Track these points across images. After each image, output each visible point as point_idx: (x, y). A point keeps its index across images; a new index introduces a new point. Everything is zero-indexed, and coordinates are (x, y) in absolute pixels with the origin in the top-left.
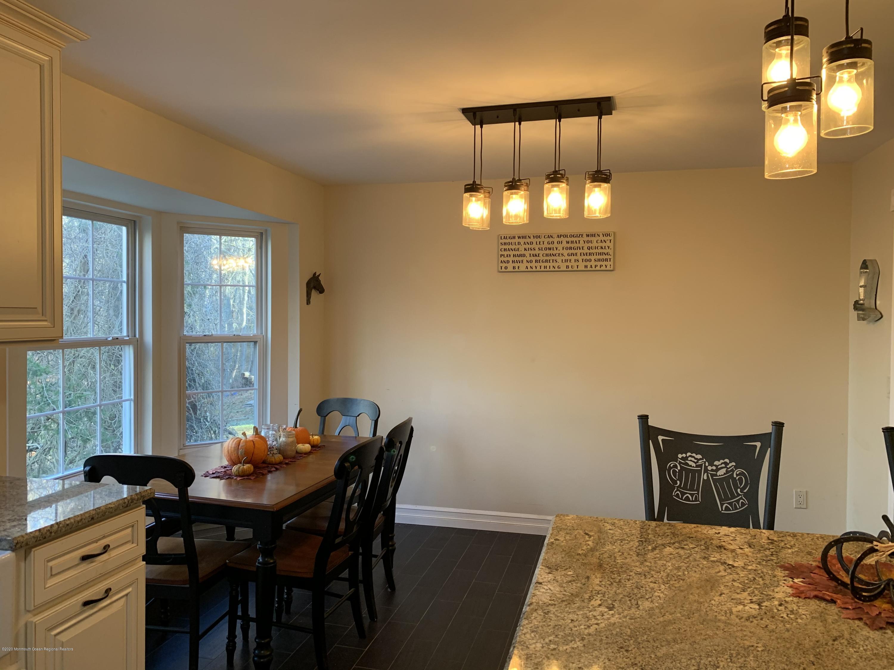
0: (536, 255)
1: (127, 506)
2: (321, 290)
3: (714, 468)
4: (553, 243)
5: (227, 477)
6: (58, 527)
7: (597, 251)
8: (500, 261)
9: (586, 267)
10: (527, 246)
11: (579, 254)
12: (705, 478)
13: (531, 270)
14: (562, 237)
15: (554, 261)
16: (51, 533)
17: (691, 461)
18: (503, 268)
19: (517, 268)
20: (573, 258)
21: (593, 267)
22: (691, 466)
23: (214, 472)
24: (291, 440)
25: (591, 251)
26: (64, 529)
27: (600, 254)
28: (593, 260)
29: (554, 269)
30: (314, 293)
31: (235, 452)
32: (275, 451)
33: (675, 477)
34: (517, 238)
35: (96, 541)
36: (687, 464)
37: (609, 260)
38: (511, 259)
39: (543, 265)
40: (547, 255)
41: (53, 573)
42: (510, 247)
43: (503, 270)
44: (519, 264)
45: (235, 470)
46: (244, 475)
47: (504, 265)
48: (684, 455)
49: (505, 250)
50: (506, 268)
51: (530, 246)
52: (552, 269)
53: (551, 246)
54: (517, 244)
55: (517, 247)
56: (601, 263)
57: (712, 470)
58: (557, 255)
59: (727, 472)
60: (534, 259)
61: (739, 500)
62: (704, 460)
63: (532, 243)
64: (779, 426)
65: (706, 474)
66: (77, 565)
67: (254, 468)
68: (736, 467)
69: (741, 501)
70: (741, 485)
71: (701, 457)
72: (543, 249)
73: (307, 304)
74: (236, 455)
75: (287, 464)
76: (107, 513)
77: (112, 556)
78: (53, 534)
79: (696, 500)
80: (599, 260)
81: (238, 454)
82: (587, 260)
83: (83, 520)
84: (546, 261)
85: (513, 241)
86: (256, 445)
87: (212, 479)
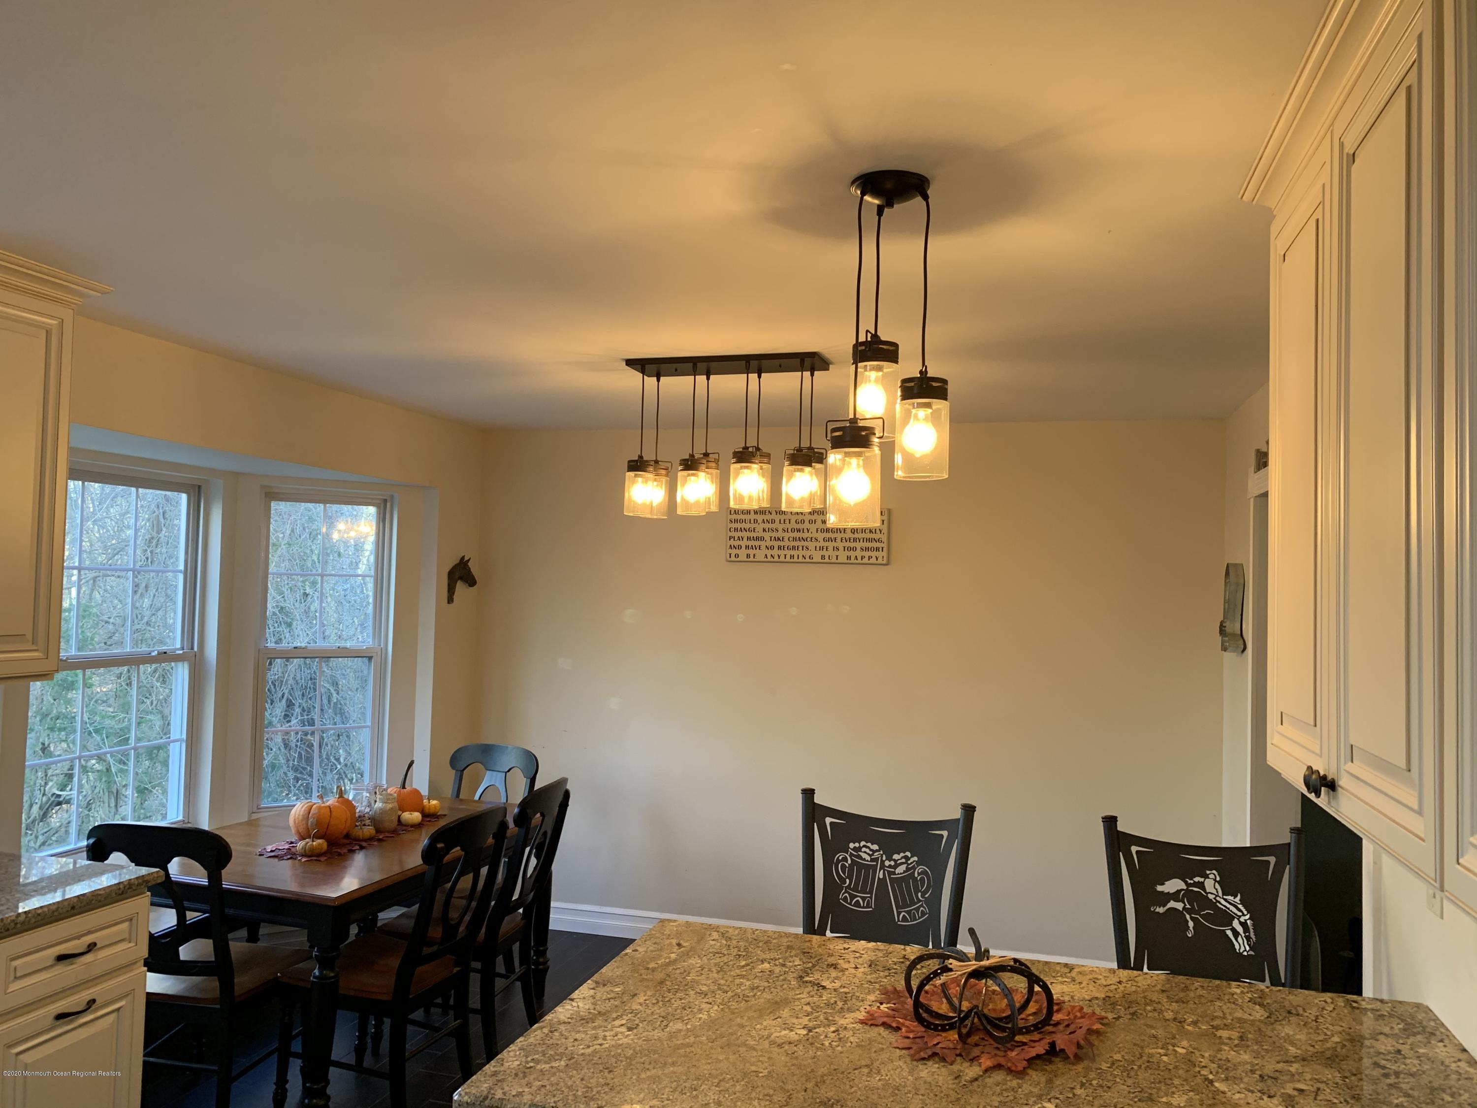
0: (779, 539)
1: (122, 893)
2: (471, 581)
3: (892, 863)
4: (803, 522)
5: (289, 857)
6: (26, 917)
7: (864, 535)
8: (728, 546)
9: (849, 558)
10: (767, 526)
11: (839, 540)
12: (881, 877)
13: (772, 559)
14: (816, 514)
15: (805, 548)
16: (16, 924)
17: (865, 852)
18: (733, 556)
19: (752, 556)
20: (831, 545)
21: (859, 558)
22: (864, 860)
23: (274, 849)
24: (389, 806)
25: (856, 535)
26: (33, 920)
27: (869, 540)
28: (859, 549)
29: (804, 560)
30: (460, 586)
31: (304, 822)
32: (367, 822)
33: (844, 874)
34: (752, 513)
35: (79, 937)
36: (860, 857)
37: (881, 549)
38: (743, 543)
39: (789, 553)
40: (795, 539)
41: (18, 974)
42: (743, 525)
43: (733, 558)
44: (754, 551)
45: (301, 847)
46: (312, 855)
47: (734, 552)
48: (857, 845)
49: (736, 530)
50: (737, 556)
51: (771, 526)
52: (801, 559)
53: (800, 526)
54: (752, 522)
55: (752, 526)
56: (870, 553)
57: (890, 866)
58: (808, 539)
59: (908, 869)
60: (776, 544)
61: (918, 908)
62: (881, 852)
63: (773, 521)
64: (969, 810)
65: (882, 871)
66: (51, 966)
67: (328, 846)
68: (918, 863)
69: (922, 908)
70: (922, 888)
71: (878, 848)
72: (790, 531)
73: (449, 603)
74: (305, 826)
75: (380, 840)
76: (93, 902)
77: (99, 957)
78: (19, 926)
79: (868, 907)
80: (867, 549)
81: (307, 824)
82: (850, 549)
83: (60, 910)
84: (794, 548)
85: (747, 517)
86: (334, 813)
87: (269, 859)
